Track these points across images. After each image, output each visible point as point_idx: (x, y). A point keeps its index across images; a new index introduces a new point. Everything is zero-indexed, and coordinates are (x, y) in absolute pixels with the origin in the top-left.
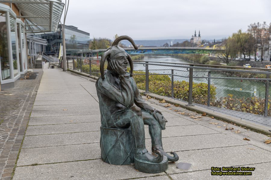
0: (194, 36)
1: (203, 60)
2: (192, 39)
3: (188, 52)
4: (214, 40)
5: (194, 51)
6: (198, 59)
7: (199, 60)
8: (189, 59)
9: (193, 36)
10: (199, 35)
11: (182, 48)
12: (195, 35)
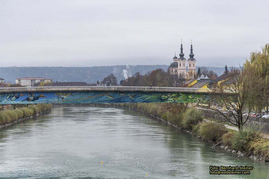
0: (179, 57)
1: (188, 118)
2: (174, 65)
3: (149, 97)
4: (226, 68)
5: (163, 97)
6: (178, 116)
7: (180, 119)
8: (160, 117)
9: (175, 58)
10: (192, 56)
11: (132, 90)
12: (182, 56)
